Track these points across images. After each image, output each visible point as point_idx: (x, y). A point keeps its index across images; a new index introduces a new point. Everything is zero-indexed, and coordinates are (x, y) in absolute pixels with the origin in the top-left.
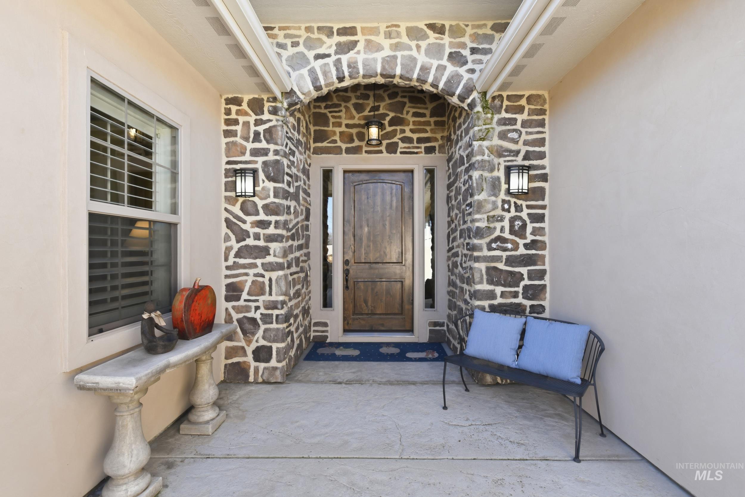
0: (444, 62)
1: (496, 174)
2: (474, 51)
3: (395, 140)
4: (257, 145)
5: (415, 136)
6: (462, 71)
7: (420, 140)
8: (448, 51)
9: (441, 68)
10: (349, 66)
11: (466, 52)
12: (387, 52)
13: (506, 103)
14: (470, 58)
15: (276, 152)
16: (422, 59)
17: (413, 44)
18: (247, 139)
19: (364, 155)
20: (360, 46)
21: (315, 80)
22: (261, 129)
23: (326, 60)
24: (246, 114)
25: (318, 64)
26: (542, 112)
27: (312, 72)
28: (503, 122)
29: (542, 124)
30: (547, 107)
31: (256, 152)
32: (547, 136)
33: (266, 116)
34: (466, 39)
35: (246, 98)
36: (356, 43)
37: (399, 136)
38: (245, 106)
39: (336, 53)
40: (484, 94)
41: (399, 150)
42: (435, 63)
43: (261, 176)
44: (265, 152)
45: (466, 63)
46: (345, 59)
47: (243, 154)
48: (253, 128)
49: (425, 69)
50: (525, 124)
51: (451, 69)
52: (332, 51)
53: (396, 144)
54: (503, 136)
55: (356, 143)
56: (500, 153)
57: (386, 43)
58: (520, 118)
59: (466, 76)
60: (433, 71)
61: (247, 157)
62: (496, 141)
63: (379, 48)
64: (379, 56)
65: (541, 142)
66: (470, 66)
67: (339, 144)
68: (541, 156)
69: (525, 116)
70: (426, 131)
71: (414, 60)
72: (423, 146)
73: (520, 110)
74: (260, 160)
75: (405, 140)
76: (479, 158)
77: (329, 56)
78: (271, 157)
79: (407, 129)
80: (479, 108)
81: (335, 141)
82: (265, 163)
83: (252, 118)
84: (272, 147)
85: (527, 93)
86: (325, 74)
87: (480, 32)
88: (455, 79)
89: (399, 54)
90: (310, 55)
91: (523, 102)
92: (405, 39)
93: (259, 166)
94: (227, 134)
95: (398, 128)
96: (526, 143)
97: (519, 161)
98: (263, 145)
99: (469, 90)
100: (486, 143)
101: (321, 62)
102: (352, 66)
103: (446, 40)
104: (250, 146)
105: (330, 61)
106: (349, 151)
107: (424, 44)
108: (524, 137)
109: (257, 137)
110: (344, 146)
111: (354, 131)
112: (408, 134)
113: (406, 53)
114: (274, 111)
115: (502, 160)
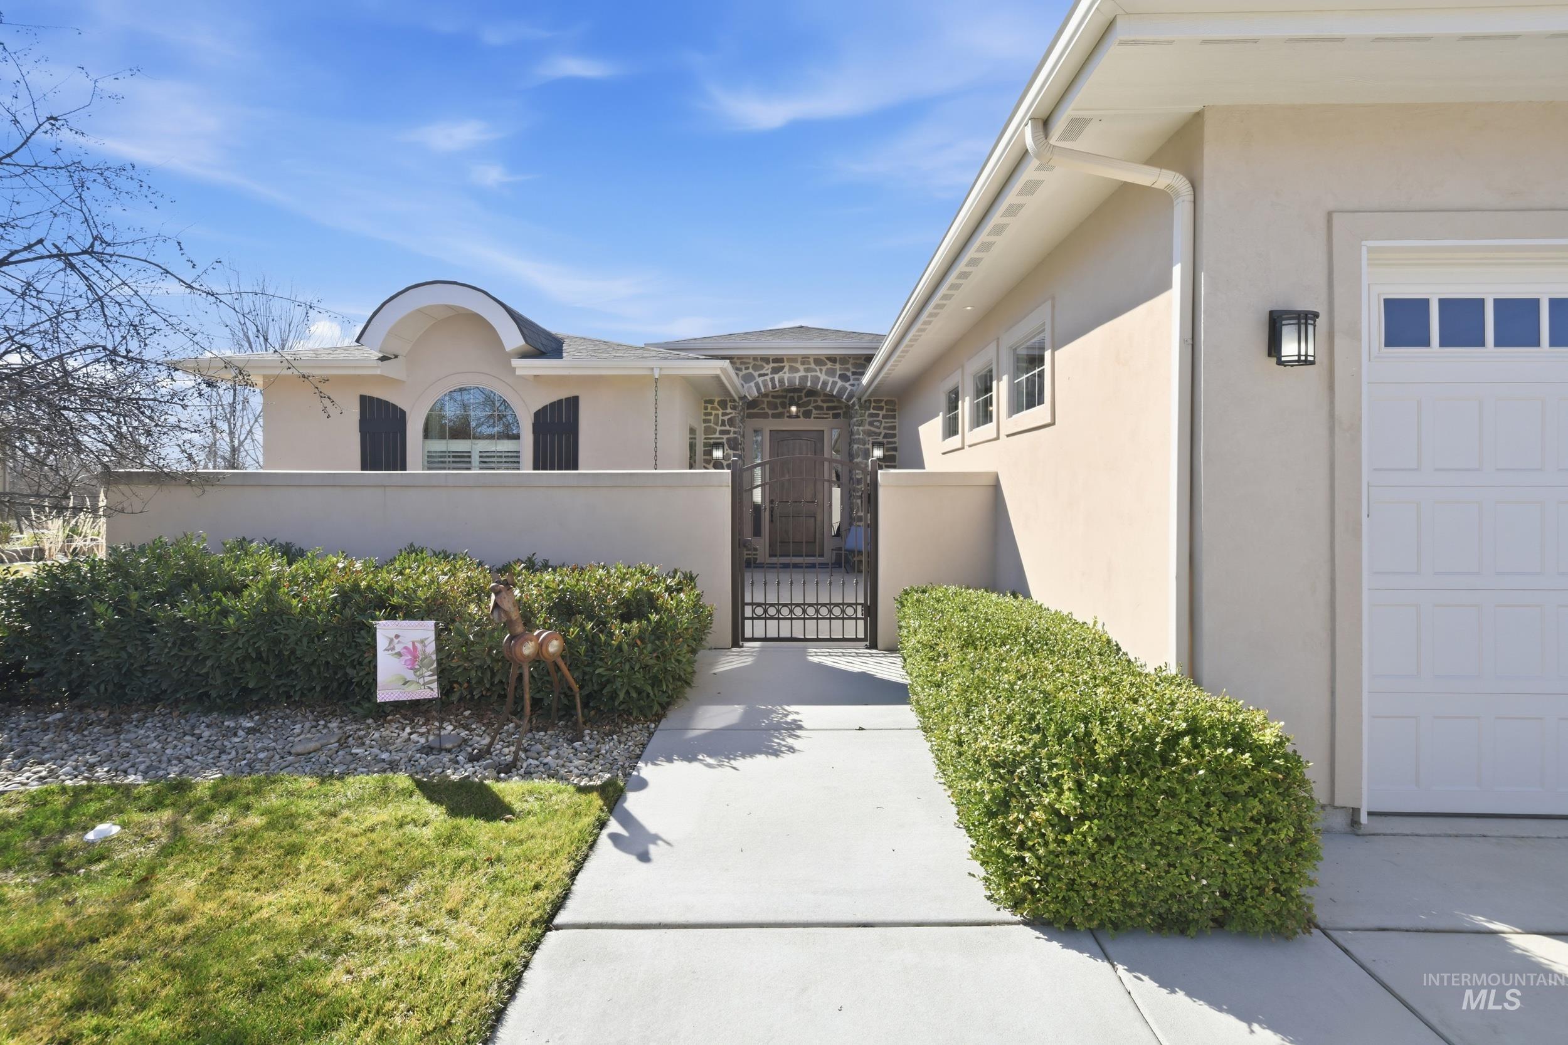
0: (837, 379)
1: (867, 446)
2: (854, 373)
3: (810, 408)
4: (723, 428)
5: (825, 405)
6: (847, 385)
7: (829, 408)
8: (838, 373)
9: (834, 383)
10: (779, 381)
11: (849, 374)
12: (802, 373)
13: (873, 404)
14: (852, 378)
15: (735, 433)
16: (823, 377)
17: (817, 368)
18: (717, 424)
19: (786, 419)
20: (786, 369)
21: (758, 389)
22: (726, 418)
23: (766, 378)
24: (717, 409)
25: (760, 380)
26: (894, 410)
27: (757, 385)
28: (871, 415)
29: (894, 417)
30: (896, 407)
31: (722, 432)
32: (897, 424)
33: (729, 411)
34: (849, 366)
35: (717, 400)
36: (783, 368)
37: (812, 405)
38: (716, 404)
39: (772, 373)
40: (860, 399)
41: (813, 416)
42: (831, 380)
43: (726, 447)
44: (728, 432)
45: (849, 380)
46: (776, 377)
47: (715, 433)
48: (721, 418)
49: (825, 384)
50: (884, 417)
51: (840, 383)
52: (769, 372)
53: (810, 411)
54: (871, 424)
55: (780, 410)
56: (869, 433)
57: (801, 368)
58: (881, 413)
59: (849, 388)
60: (830, 385)
61: (717, 435)
62: (867, 427)
63: (797, 370)
64: (797, 375)
65: (894, 428)
66: (851, 382)
67: (767, 410)
68: (894, 436)
69: (884, 412)
70: (834, 402)
71: (818, 378)
72: (831, 412)
73: (881, 409)
74: (725, 437)
75: (817, 408)
76: (857, 437)
77: (767, 375)
78: (732, 435)
79: (819, 400)
80: (857, 407)
81: (764, 409)
82: (728, 439)
83: (720, 412)
84: (732, 429)
85: (885, 399)
86: (765, 385)
87: (858, 362)
88: (842, 390)
89: (809, 374)
90: (756, 374)
91: (883, 404)
92: (813, 366)
93: (724, 441)
94: (705, 421)
95: (812, 399)
96: (885, 428)
97: (880, 439)
98: (727, 428)
99: (850, 397)
100: (861, 428)
101: (762, 378)
102: (781, 381)
103: (838, 366)
104: (719, 428)
105: (768, 378)
106: (774, 416)
107: (824, 368)
108: (883, 425)
109: (723, 424)
110: (770, 412)
111: (778, 401)
112: (820, 403)
113: (813, 374)
114: (734, 408)
115: (870, 438)
